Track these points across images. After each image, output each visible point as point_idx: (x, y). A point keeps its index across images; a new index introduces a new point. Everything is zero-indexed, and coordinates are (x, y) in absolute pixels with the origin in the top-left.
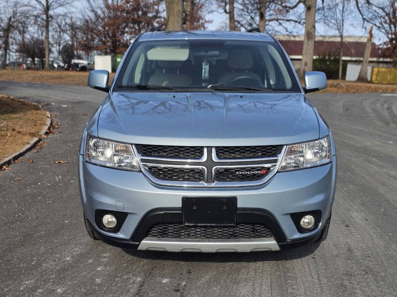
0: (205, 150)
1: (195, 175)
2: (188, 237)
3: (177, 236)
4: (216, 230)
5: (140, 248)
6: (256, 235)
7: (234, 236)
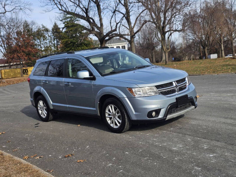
0: (174, 83)
1: (173, 91)
2: (177, 111)
3: (174, 112)
4: (183, 107)
5: (167, 119)
6: (190, 106)
7: (186, 108)
